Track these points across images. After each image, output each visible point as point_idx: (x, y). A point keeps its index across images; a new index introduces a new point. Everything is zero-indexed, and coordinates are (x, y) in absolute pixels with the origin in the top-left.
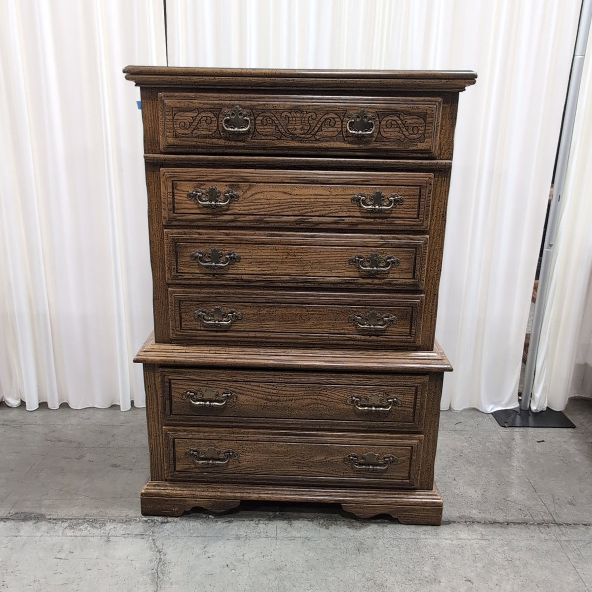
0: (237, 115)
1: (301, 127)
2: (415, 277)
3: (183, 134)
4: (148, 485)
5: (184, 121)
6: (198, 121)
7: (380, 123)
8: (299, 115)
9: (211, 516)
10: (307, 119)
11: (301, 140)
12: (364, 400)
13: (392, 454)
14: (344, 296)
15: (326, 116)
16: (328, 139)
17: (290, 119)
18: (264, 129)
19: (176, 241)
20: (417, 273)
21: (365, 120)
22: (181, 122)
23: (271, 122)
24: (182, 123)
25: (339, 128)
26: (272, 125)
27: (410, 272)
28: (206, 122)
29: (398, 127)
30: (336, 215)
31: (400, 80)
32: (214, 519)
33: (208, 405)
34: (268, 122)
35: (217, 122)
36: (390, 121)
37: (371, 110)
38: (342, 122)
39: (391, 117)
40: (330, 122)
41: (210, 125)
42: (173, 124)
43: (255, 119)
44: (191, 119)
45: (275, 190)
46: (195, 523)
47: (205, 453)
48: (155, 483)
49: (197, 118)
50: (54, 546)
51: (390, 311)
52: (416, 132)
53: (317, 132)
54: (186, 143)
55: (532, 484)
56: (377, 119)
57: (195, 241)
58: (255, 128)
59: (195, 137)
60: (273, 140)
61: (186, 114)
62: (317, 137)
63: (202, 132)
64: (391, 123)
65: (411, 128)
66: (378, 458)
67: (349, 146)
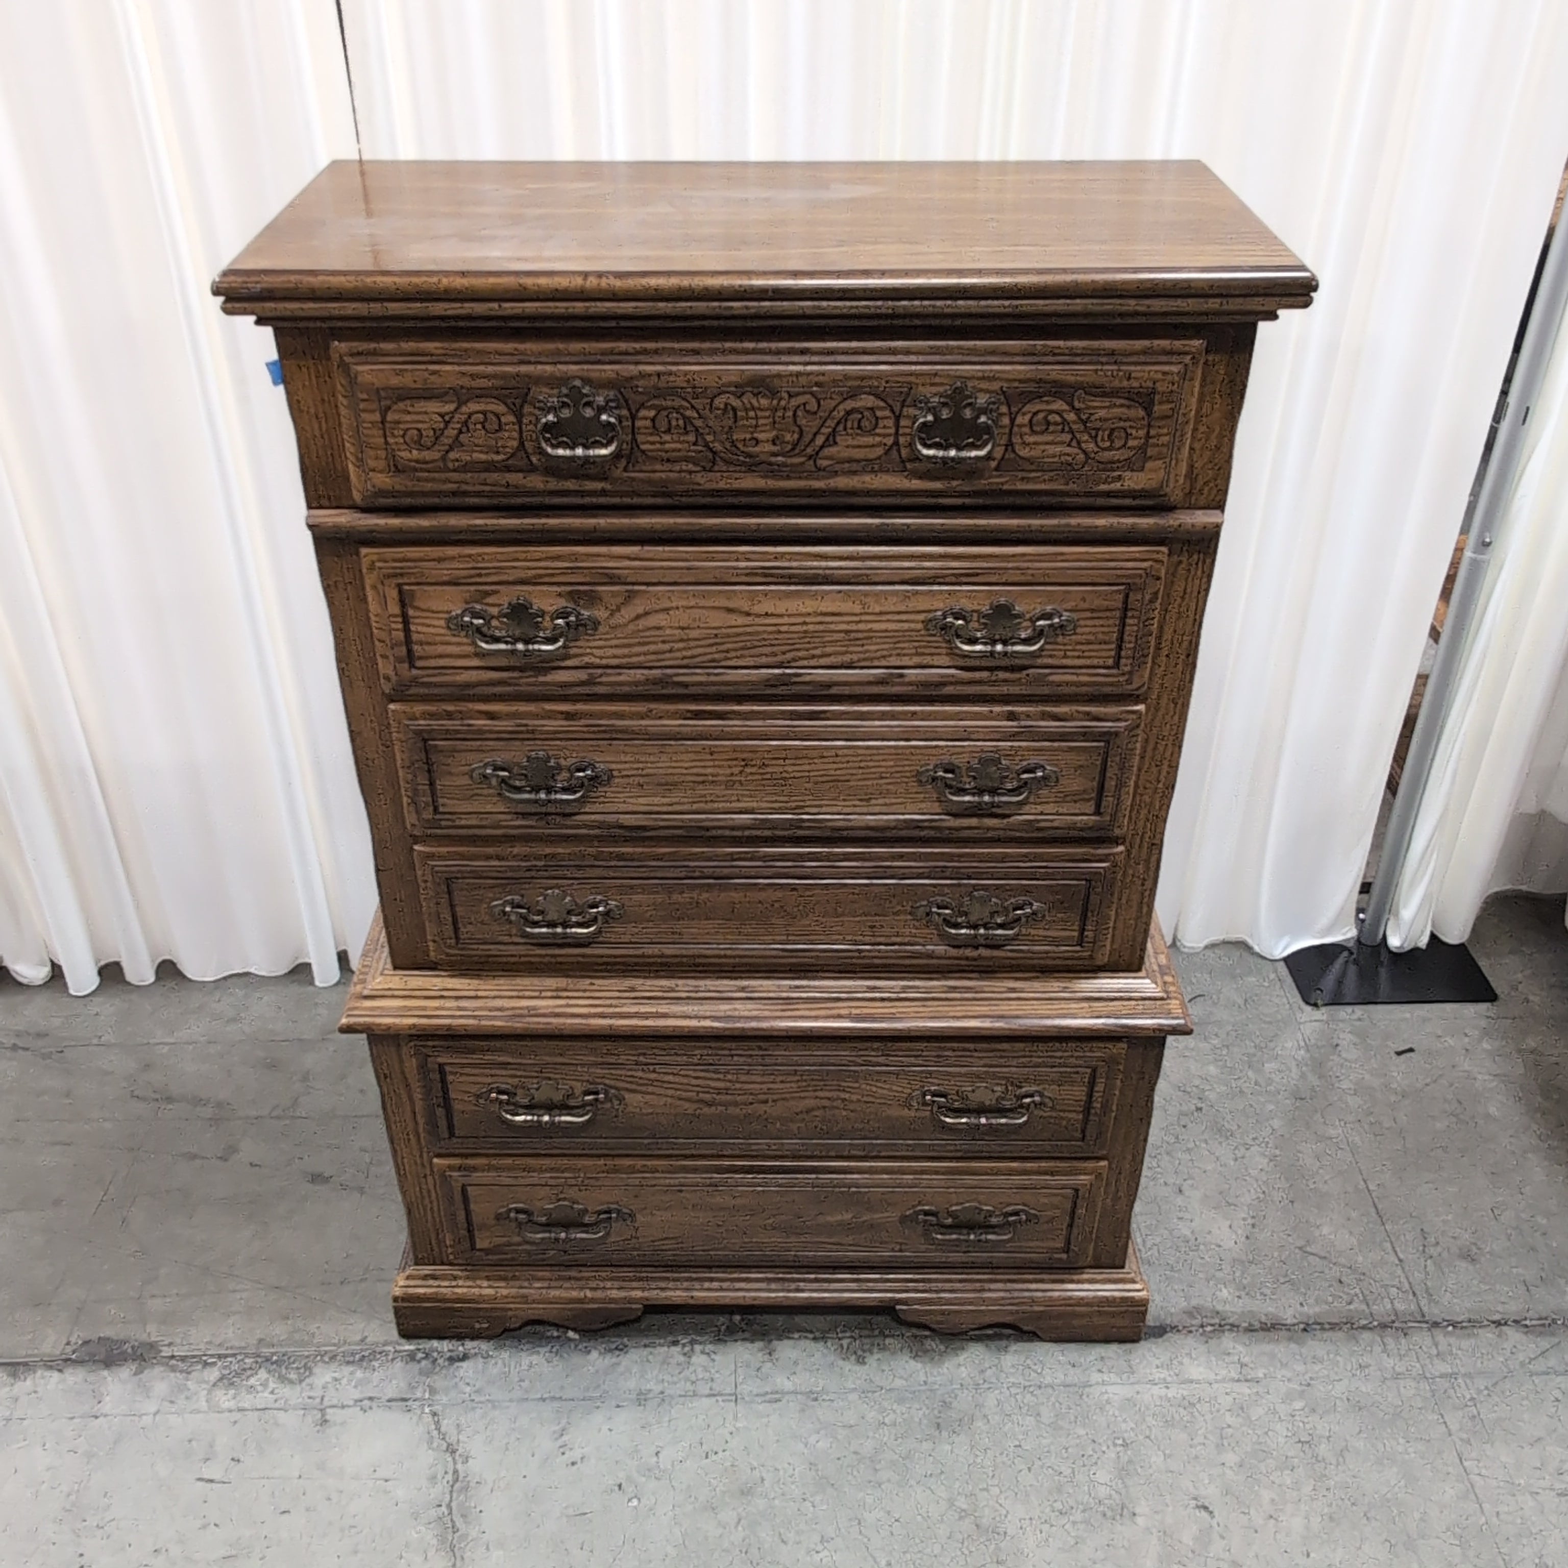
0: (577, 410)
1: (771, 435)
2: (1102, 810)
3: (417, 461)
4: (408, 1278)
5: (420, 426)
6: (459, 426)
7: (1012, 421)
8: (764, 402)
9: (571, 1334)
10: (790, 414)
11: (773, 471)
12: (955, 1097)
13: (1025, 1205)
14: (901, 857)
15: (849, 405)
16: (855, 466)
17: (739, 414)
18: (661, 443)
19: (426, 736)
20: (1109, 801)
21: (968, 413)
22: (408, 429)
23: (681, 422)
24: (409, 433)
25: (889, 435)
26: (687, 433)
27: (1088, 800)
28: (484, 427)
29: (1067, 429)
30: (884, 663)
31: (1078, 301)
32: (581, 1341)
33: (546, 1123)
34: (674, 423)
35: (517, 427)
36: (1041, 416)
37: (984, 385)
38: (898, 418)
39: (1048, 402)
40: (860, 421)
41: (499, 434)
42: (385, 437)
43: (633, 417)
44: (440, 419)
45: (702, 603)
46: (535, 1359)
47: (548, 1213)
48: (427, 1270)
49: (457, 416)
50: (190, 1441)
51: (1027, 890)
52: (1118, 443)
53: (822, 447)
54: (429, 486)
55: (1374, 1195)
56: (1004, 409)
57: (480, 735)
58: (634, 439)
59: (455, 471)
60: (690, 472)
61: (421, 406)
62: (825, 463)
63: (475, 455)
64: (1045, 418)
65: (1107, 433)
66: (990, 1214)
67: (916, 484)
